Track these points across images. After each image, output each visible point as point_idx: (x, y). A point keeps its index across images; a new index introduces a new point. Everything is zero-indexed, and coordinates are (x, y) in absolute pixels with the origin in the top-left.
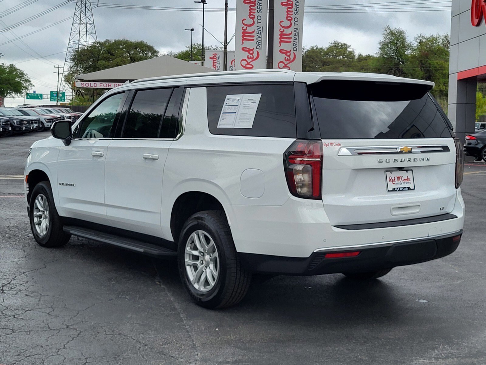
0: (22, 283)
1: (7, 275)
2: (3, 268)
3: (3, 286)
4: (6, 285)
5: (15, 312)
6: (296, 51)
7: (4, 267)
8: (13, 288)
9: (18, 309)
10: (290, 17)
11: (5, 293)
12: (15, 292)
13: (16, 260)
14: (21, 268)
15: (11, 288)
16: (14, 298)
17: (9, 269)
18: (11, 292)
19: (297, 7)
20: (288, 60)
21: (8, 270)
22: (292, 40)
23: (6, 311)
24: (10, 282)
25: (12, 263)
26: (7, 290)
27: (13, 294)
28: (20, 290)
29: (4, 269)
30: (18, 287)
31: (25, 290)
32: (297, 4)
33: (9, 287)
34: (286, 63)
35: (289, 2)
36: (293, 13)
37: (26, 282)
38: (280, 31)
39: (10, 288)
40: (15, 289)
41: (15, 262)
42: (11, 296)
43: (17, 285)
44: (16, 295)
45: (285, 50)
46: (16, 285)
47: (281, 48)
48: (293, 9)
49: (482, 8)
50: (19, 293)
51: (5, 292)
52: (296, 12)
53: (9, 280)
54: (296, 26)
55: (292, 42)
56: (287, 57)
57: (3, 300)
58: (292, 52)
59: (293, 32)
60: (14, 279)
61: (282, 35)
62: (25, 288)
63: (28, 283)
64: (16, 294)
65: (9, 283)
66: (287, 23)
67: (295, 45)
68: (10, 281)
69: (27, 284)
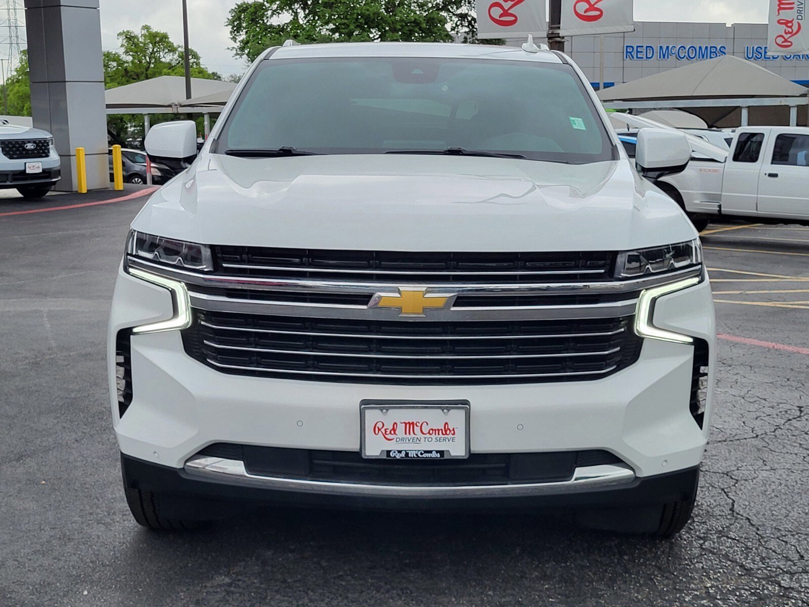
0: (766, 419)
1: (790, 437)
2: (796, 454)
3: (800, 417)
4: (794, 418)
5: (786, 384)
7: (795, 456)
8: (783, 413)
9: (782, 386)
11: (798, 407)
12: (781, 406)
13: (765, 474)
14: (758, 450)
15: (786, 412)
16: (785, 398)
17: (784, 451)
18: (787, 407)
21: (789, 447)
23: (798, 386)
24: (786, 422)
25: (776, 466)
26: (793, 411)
27: (785, 403)
28: (773, 408)
29: (796, 452)
30: (774, 412)
31: (764, 407)
33: (790, 414)
37: (759, 419)
39: (789, 412)
40: (781, 410)
41: (768, 468)
42: (789, 401)
43: (775, 416)
44: (781, 401)
46: (777, 415)
50: (775, 404)
51: (798, 409)
53: (788, 427)
57: (802, 397)
60: (778, 427)
62: (764, 410)
63: (755, 417)
64: (781, 403)
65: (790, 420)
68: (786, 424)
69: (758, 415)
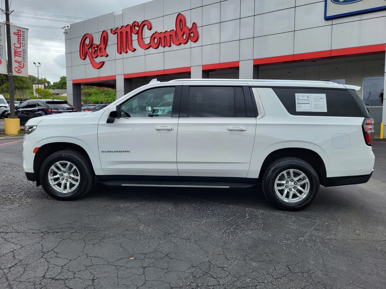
6: (24, 62)
10: (19, 42)
19: (23, 37)
20: (20, 67)
22: (22, 55)
32: (24, 35)
34: (19, 68)
35: (19, 33)
36: (22, 40)
38: (14, 50)
45: (18, 61)
47: (15, 59)
48: (21, 38)
49: (86, 52)
52: (23, 40)
54: (24, 48)
55: (22, 57)
56: (20, 65)
58: (22, 63)
59: (22, 51)
61: (15, 52)
66: (18, 45)
67: (24, 59)
